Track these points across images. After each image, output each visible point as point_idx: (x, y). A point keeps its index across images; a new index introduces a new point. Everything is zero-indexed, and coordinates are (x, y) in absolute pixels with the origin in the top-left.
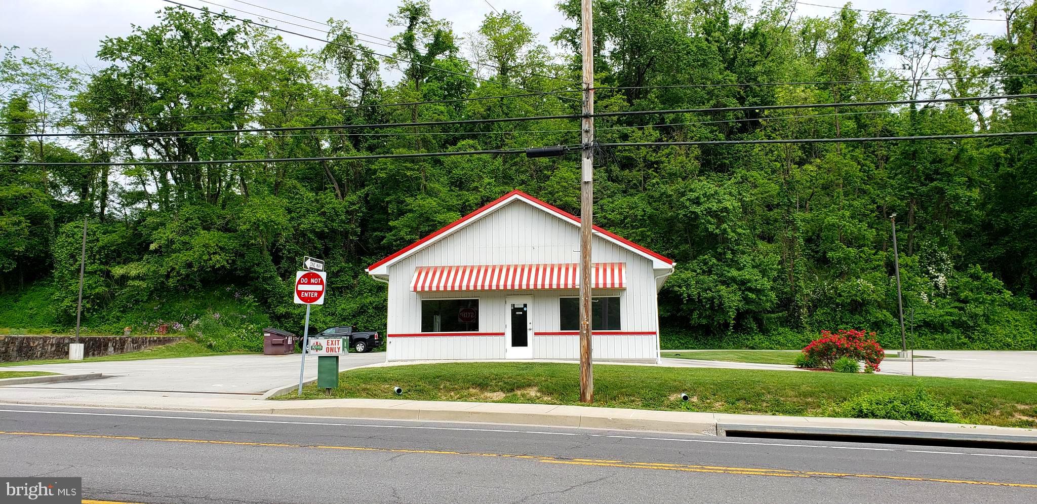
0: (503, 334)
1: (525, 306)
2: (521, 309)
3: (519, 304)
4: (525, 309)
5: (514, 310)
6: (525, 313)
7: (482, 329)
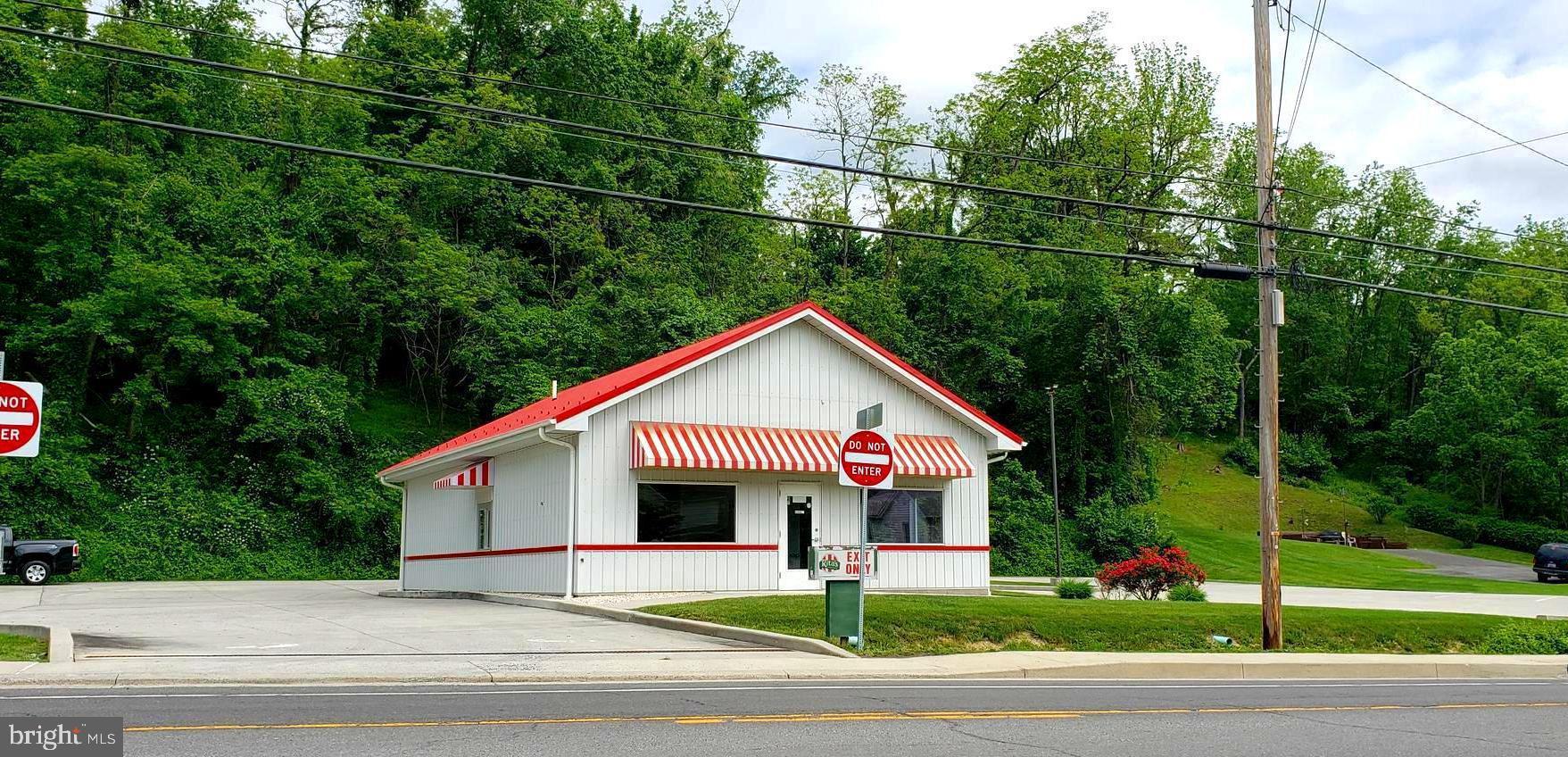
0: (775, 548)
1: (809, 500)
2: (802, 506)
3: (799, 498)
4: (809, 506)
5: (792, 507)
6: (809, 511)
7: (741, 537)
